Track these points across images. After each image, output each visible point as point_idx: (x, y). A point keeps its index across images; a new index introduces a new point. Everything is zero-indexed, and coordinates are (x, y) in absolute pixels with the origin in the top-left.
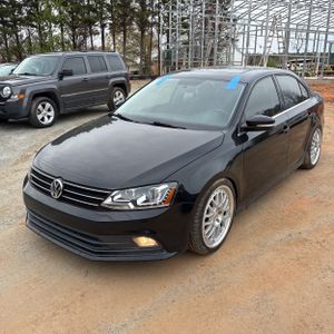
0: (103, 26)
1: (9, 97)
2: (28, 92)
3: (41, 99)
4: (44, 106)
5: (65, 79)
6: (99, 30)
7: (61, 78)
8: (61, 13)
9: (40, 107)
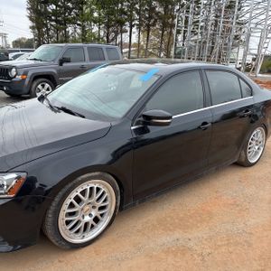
0: (131, 26)
1: (15, 77)
2: (30, 74)
3: (41, 80)
4: (43, 86)
5: (65, 65)
6: (128, 29)
7: (61, 64)
8: (100, 15)
9: (40, 86)
